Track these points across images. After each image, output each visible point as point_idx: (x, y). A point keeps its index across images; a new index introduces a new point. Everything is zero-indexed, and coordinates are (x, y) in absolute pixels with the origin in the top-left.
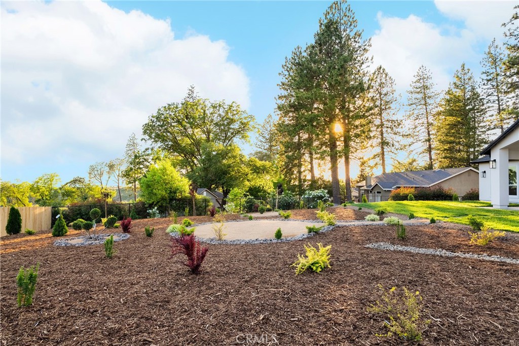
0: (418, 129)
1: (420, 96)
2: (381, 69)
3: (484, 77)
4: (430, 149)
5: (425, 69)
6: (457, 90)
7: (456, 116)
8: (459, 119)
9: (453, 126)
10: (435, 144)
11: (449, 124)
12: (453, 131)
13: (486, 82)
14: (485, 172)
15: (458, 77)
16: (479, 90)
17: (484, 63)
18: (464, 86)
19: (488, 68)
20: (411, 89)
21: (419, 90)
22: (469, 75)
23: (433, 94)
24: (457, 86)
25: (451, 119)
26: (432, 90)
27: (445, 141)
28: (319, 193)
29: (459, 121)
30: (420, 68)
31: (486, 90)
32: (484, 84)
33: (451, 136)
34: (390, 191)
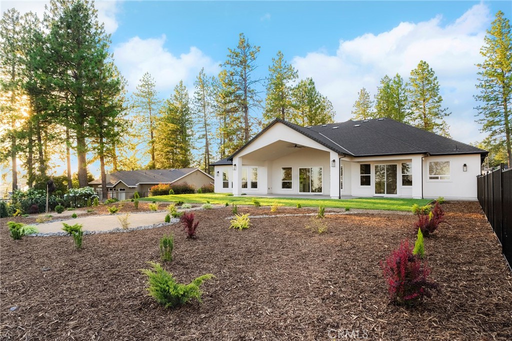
0: (143, 131)
1: (145, 100)
2: (114, 66)
3: (196, 95)
4: (153, 150)
5: (149, 76)
6: (177, 102)
7: (176, 124)
8: (178, 127)
9: (174, 132)
10: (158, 146)
11: (170, 130)
12: (173, 136)
13: (197, 101)
14: (218, 172)
15: (177, 91)
16: (190, 106)
17: (197, 85)
18: (181, 100)
19: (199, 90)
20: (137, 92)
21: (144, 94)
22: (185, 91)
23: (156, 101)
24: (177, 99)
25: (171, 126)
26: (155, 97)
27: (167, 144)
28: (87, 191)
29: (178, 129)
30: (146, 75)
31: (197, 107)
33: (172, 141)
34: (134, 188)
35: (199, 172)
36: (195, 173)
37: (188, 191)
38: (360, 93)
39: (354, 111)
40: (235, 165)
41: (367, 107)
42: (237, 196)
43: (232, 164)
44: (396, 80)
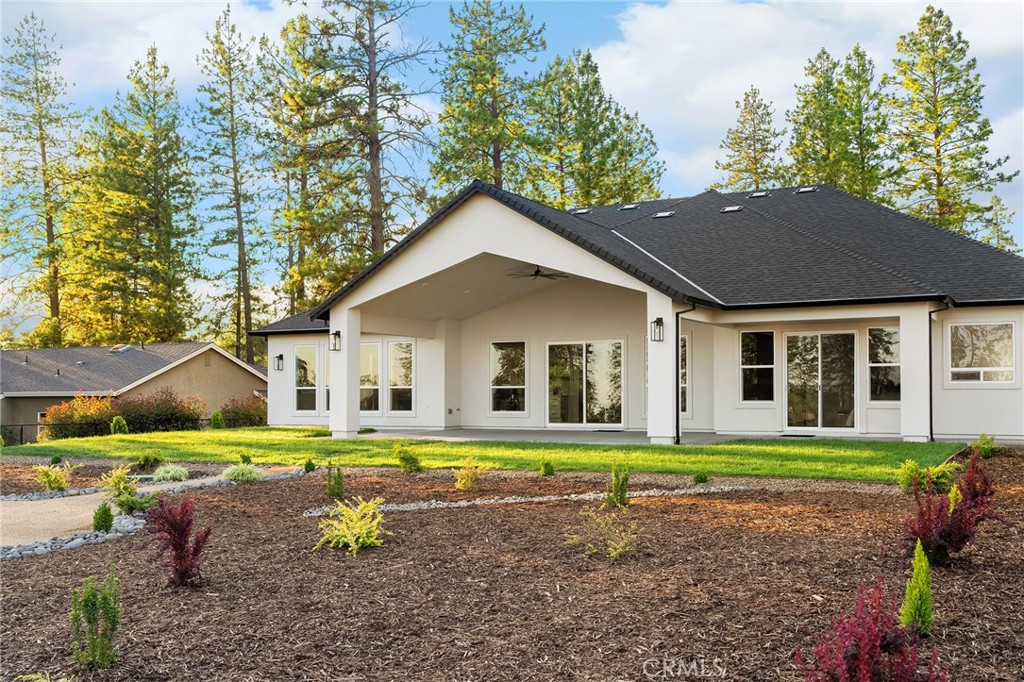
0: (18, 213)
1: (26, 109)
4: (54, 282)
5: (39, 26)
6: (138, 119)
7: (134, 193)
8: (144, 204)
9: (126, 219)
10: (72, 268)
11: (114, 214)
12: (124, 235)
13: (209, 116)
14: (281, 357)
15: (139, 81)
16: (185, 132)
17: (205, 62)
18: (154, 111)
19: (215, 79)
21: (22, 89)
22: (167, 82)
24: (136, 107)
25: (119, 199)
26: (60, 99)
27: (103, 261)
29: (142, 209)
30: (27, 22)
31: (209, 136)
32: (204, 120)
33: (121, 249)
35: (212, 356)
36: (202, 362)
37: (177, 419)
38: (742, 104)
39: (725, 161)
40: (337, 334)
41: (766, 150)
42: (344, 436)
43: (328, 331)
44: (854, 64)
